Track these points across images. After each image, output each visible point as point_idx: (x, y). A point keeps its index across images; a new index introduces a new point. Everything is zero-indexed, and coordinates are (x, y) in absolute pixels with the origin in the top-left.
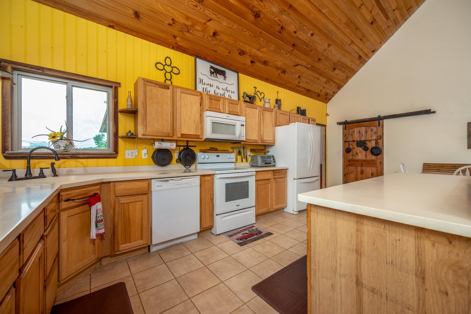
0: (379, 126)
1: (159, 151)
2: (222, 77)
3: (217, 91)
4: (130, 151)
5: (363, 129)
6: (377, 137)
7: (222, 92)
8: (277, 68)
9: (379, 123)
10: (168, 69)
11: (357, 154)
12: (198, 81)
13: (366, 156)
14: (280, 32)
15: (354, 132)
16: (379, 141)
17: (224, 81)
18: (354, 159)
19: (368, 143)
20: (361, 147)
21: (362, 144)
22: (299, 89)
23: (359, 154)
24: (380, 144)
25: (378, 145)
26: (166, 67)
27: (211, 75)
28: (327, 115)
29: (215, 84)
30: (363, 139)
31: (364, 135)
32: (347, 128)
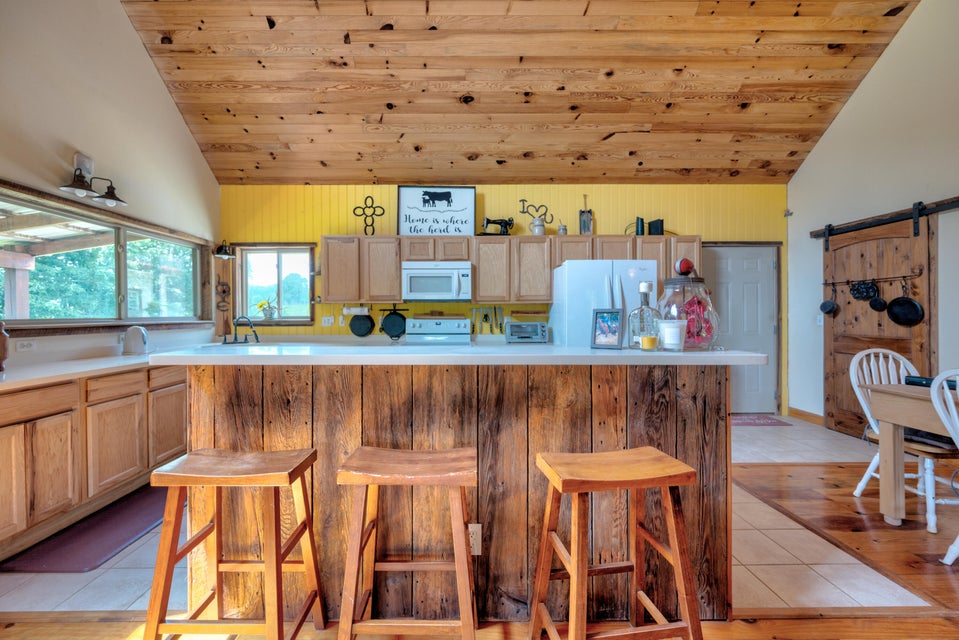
0: (916, 234)
1: (356, 318)
2: (445, 202)
3: (435, 226)
4: (326, 319)
5: (871, 248)
6: (912, 270)
7: (443, 226)
8: (561, 155)
9: (916, 224)
10: (369, 212)
11: (856, 319)
12: (403, 218)
13: (880, 325)
14: (527, 102)
15: (848, 256)
16: (917, 281)
17: (449, 208)
18: (848, 333)
19: (885, 286)
20: (865, 299)
21: (867, 291)
22: (652, 174)
23: (862, 319)
24: (923, 289)
25: (915, 294)
26: (367, 210)
27: (424, 205)
28: (788, 214)
29: (430, 216)
30: (871, 275)
31: (875, 264)
32: (830, 248)
